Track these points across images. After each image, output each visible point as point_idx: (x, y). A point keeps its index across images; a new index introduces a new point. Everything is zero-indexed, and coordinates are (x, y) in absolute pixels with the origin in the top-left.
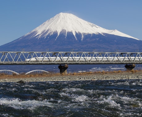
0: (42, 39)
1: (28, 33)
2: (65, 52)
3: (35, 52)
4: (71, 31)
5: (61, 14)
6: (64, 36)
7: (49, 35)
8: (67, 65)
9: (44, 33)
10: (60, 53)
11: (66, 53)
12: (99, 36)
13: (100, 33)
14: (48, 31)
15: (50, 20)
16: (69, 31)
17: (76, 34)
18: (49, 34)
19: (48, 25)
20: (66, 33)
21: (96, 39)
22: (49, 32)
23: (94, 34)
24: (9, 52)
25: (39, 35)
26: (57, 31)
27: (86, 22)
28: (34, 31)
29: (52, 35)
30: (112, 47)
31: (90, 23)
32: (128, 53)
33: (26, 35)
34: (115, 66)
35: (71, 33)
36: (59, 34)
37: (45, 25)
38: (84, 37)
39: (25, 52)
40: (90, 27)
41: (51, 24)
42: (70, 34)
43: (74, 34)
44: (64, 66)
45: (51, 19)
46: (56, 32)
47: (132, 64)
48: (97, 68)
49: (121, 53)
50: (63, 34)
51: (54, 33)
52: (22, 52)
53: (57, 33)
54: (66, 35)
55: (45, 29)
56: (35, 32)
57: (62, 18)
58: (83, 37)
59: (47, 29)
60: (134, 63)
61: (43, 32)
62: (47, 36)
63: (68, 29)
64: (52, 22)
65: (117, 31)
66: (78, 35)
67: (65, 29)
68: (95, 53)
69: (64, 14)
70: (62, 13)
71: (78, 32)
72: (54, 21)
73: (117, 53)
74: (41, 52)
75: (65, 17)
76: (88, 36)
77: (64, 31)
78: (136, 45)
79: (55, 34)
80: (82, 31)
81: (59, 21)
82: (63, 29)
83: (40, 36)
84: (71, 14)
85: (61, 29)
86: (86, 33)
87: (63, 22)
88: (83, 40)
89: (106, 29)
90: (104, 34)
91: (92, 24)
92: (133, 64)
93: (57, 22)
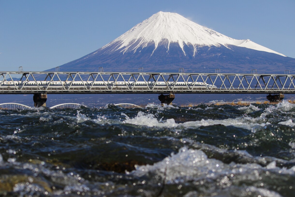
0: (130, 53)
1: (108, 45)
2: (169, 74)
3: (120, 73)
4: (176, 41)
5: (161, 13)
6: (165, 49)
7: (140, 48)
8: (172, 94)
9: (133, 44)
10: (161, 74)
11: (172, 75)
12: (222, 49)
13: (223, 44)
14: (139, 41)
15: (142, 23)
16: (174, 41)
17: (185, 46)
18: (141, 46)
19: (140, 32)
20: (169, 45)
21: (217, 54)
22: (141, 43)
23: (213, 46)
24: (78, 73)
25: (125, 47)
26: (153, 41)
27: (201, 27)
28: (116, 40)
29: (145, 48)
30: (242, 68)
31: (206, 29)
32: (272, 75)
33: (104, 47)
34: (248, 98)
35: (177, 44)
36: (156, 46)
37: (135, 32)
38: (198, 50)
39: (104, 73)
40: (207, 35)
41: (145, 29)
42: (175, 46)
43: (182, 46)
44: (167, 96)
45: (144, 22)
46: (153, 43)
47: (278, 94)
48: (218, 101)
49: (260, 75)
50: (163, 45)
51: (149, 44)
52: (99, 73)
53: (154, 45)
54: (168, 47)
55: (135, 38)
56: (118, 42)
57: (162, 20)
58: (195, 50)
59: (138, 38)
60: (282, 92)
61: (131, 43)
62: (138, 50)
63: (172, 37)
64: (146, 26)
65: (251, 42)
66: (188, 48)
67: (167, 38)
68: (219, 74)
69: (166, 14)
70: (163, 13)
71: (188, 43)
72: (149, 25)
73: (255, 75)
74: (129, 74)
75: (167, 18)
76: (203, 50)
77: (165, 40)
78: (281, 64)
79: (151, 46)
80: (194, 42)
81: (157, 24)
82: (164, 38)
83: (127, 49)
84: (176, 14)
85: (161, 38)
86: (201, 44)
87: (164, 26)
88: (196, 56)
89: (233, 38)
90: (229, 46)
91: (210, 30)
92: (281, 94)
93: (153, 27)
